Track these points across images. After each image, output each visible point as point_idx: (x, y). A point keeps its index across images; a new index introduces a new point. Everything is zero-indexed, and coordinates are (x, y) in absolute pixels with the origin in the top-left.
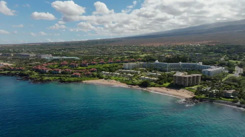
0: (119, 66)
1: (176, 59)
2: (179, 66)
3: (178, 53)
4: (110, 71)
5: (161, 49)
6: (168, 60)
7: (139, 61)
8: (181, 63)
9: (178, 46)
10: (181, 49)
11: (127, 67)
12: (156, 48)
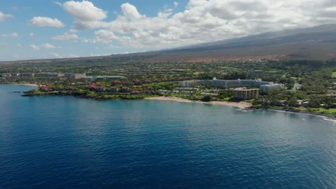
0: (175, 85)
1: (235, 76)
2: (237, 83)
3: (236, 70)
4: (167, 88)
5: (216, 66)
6: (226, 78)
7: (194, 79)
8: (239, 80)
9: (235, 62)
10: (239, 65)
11: (184, 85)
12: (209, 65)
